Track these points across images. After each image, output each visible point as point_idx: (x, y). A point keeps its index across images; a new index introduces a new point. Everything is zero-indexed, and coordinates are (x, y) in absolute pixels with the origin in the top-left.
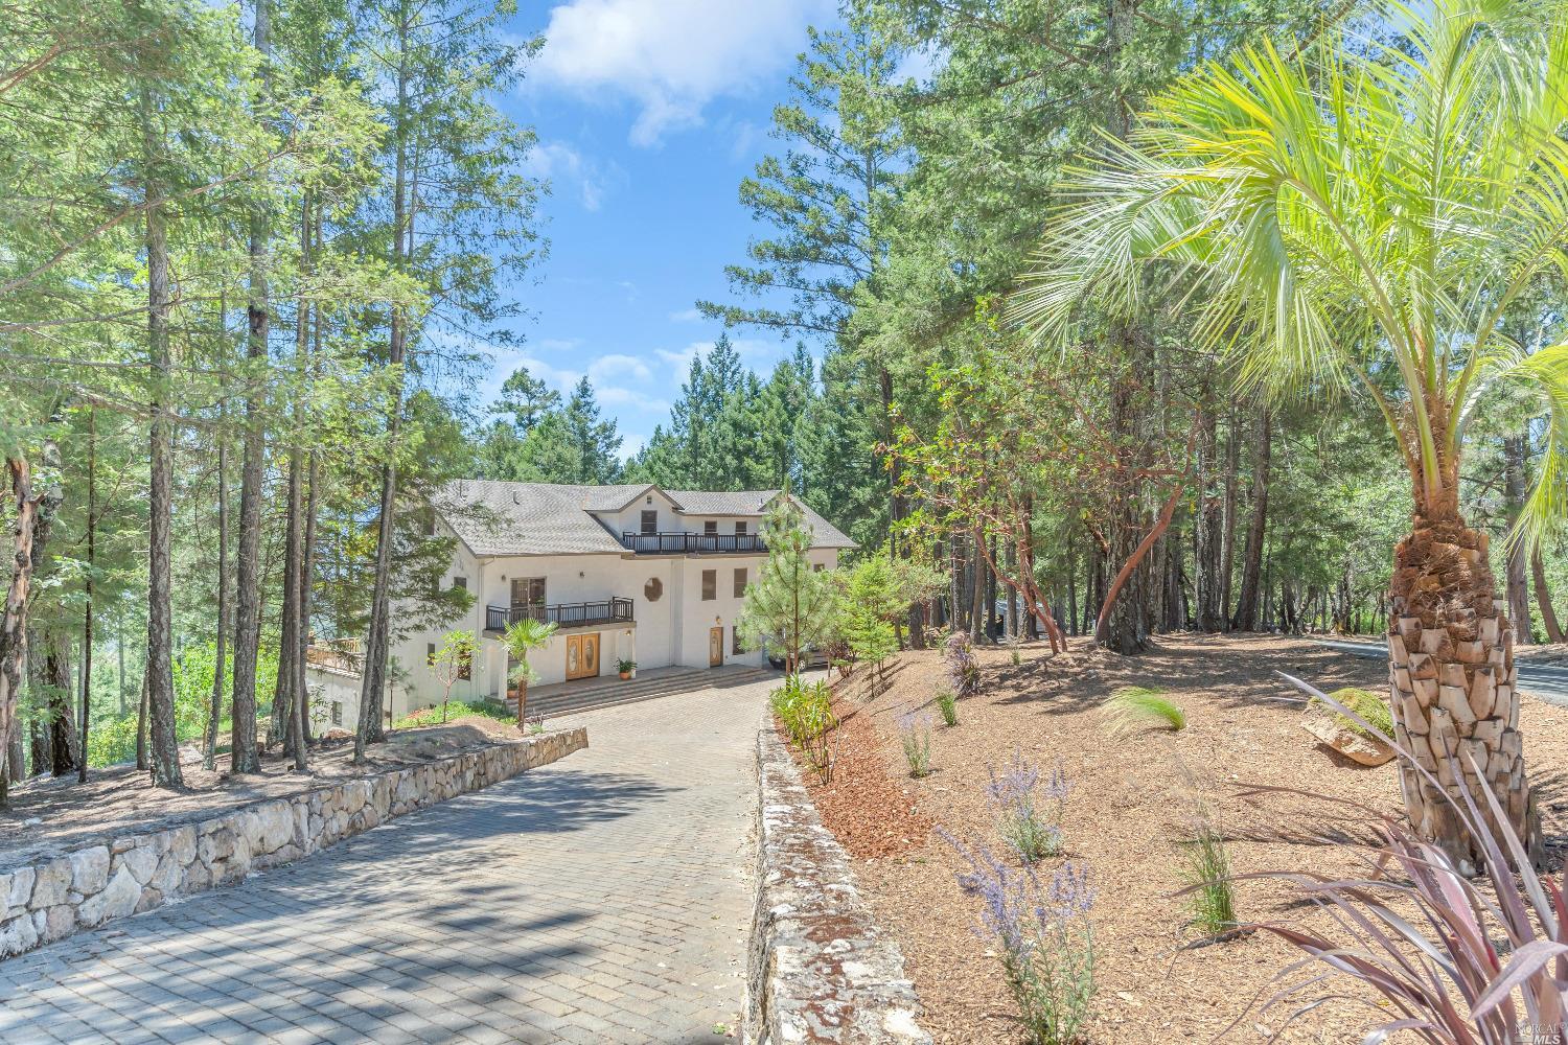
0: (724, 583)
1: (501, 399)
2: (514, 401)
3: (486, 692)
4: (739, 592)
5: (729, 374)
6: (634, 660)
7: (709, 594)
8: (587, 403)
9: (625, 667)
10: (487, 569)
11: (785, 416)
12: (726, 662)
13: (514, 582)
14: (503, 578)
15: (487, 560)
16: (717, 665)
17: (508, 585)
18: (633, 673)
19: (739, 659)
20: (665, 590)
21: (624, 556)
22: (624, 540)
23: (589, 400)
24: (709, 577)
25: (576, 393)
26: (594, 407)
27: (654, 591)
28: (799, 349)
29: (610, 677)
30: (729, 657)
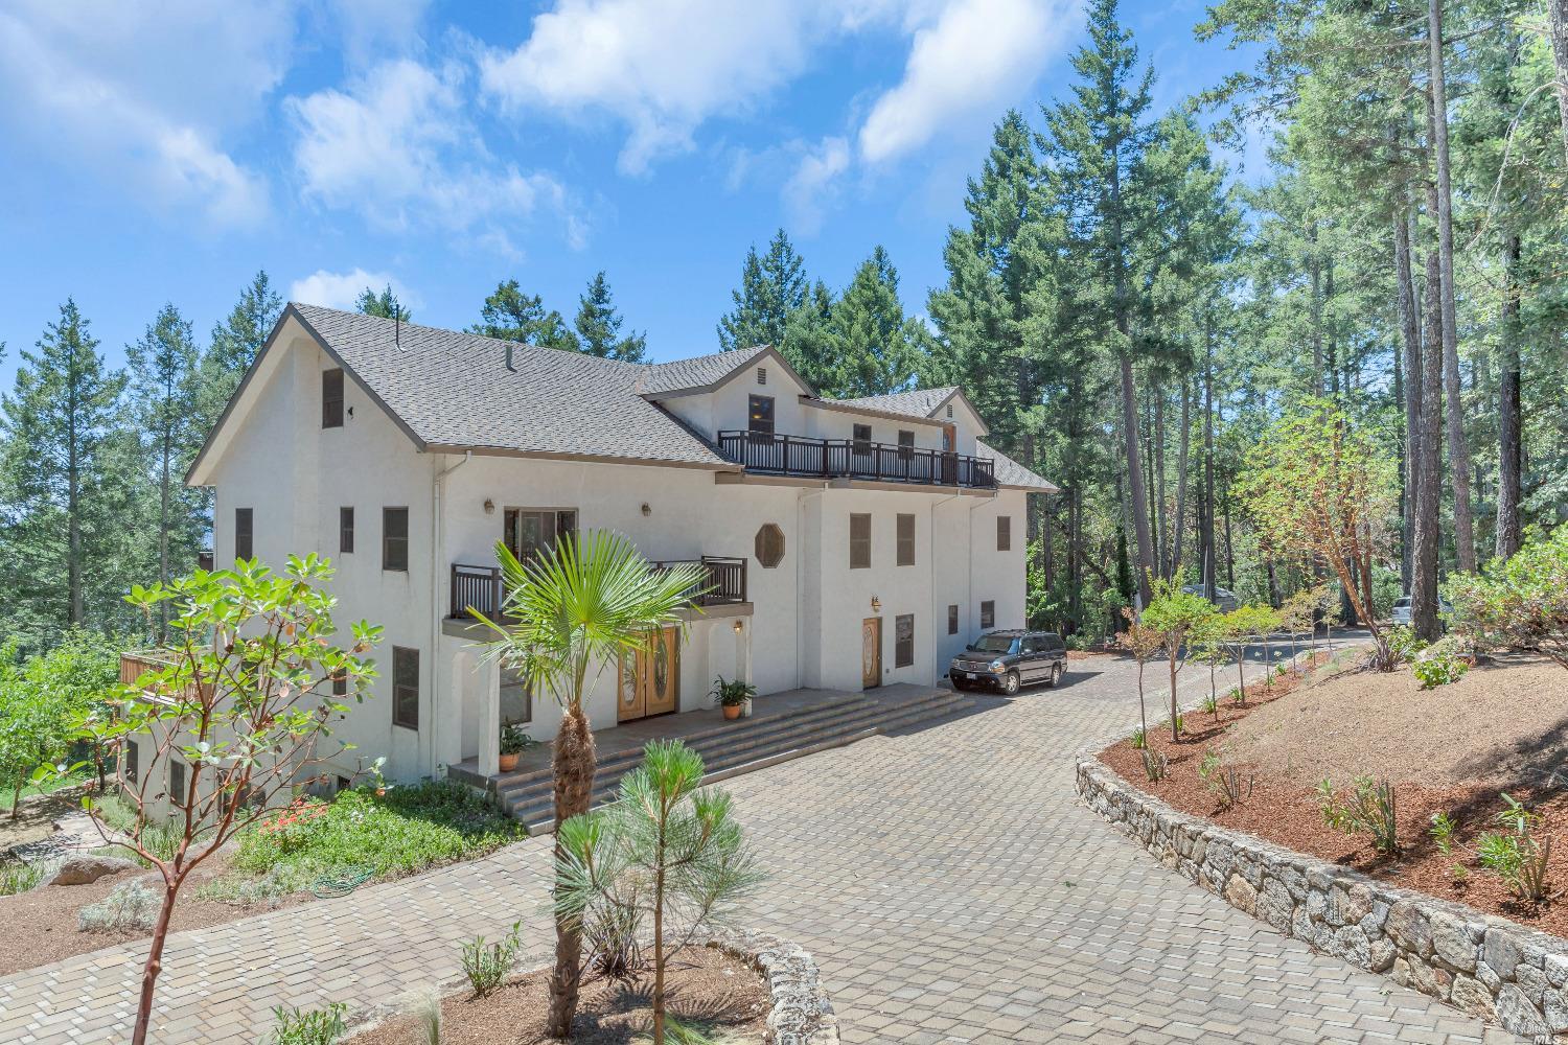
0: (884, 540)
1: (482, 322)
2: (500, 325)
3: (452, 756)
4: (906, 555)
5: (790, 286)
6: (748, 681)
7: (860, 556)
8: (604, 312)
9: (733, 694)
10: (452, 482)
11: (876, 333)
12: (886, 680)
13: (511, 517)
14: (488, 505)
15: (453, 459)
16: (874, 685)
17: (498, 520)
18: (748, 707)
19: (905, 674)
20: (790, 547)
21: (722, 476)
22: (719, 444)
23: (605, 306)
24: (860, 526)
25: (587, 296)
26: (614, 316)
27: (770, 546)
28: (879, 257)
29: (700, 714)
30: (892, 673)
